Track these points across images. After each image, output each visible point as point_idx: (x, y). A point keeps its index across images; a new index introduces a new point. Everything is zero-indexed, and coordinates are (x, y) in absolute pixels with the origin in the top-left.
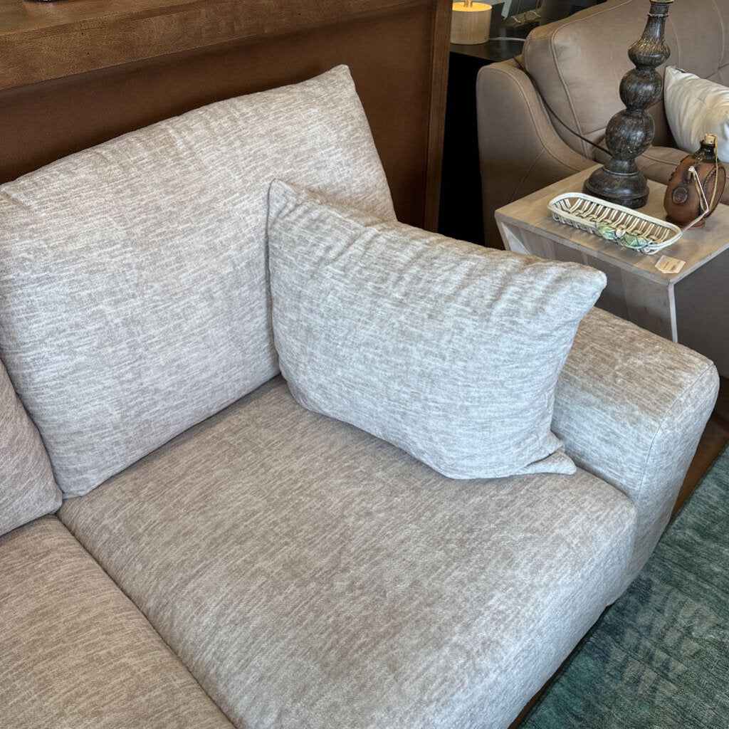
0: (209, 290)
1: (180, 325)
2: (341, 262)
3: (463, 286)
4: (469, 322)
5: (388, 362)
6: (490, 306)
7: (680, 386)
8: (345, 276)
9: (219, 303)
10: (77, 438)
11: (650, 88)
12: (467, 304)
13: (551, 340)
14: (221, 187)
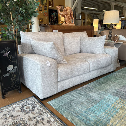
4: (97, 40)
9: (77, 43)
10: (67, 50)
11: (111, 32)
14: (77, 36)
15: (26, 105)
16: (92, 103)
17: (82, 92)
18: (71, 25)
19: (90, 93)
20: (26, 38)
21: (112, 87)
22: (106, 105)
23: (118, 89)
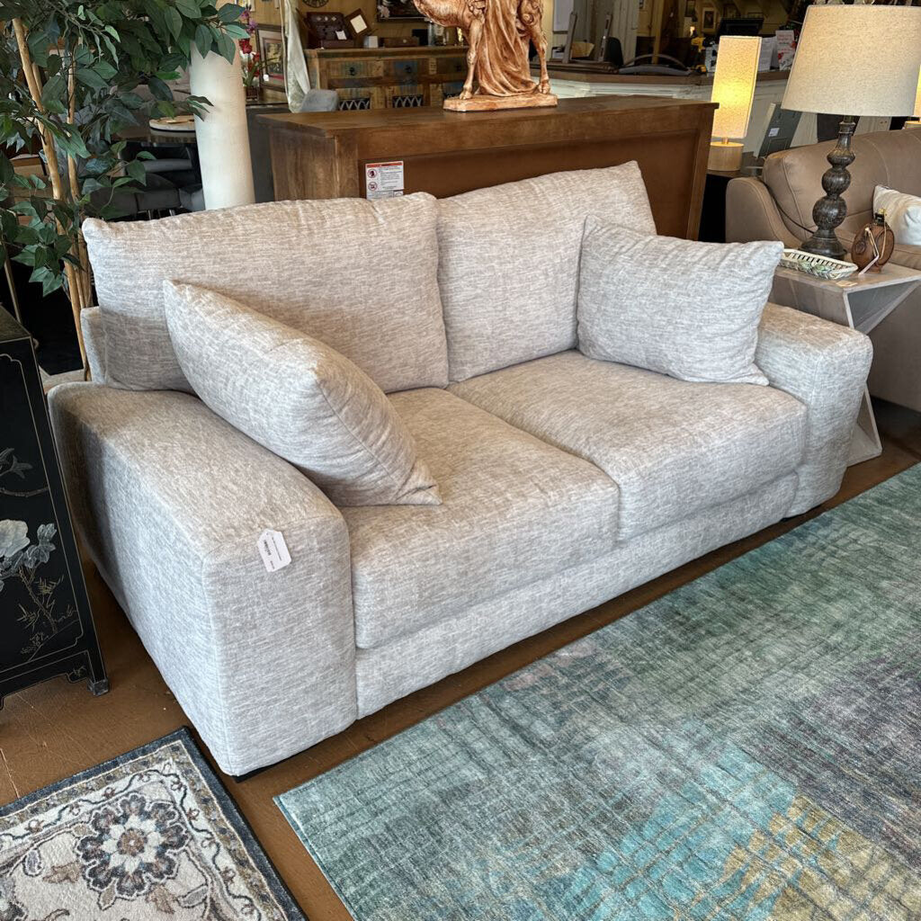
0: (546, 270)
1: (529, 286)
2: (630, 253)
3: (704, 256)
4: (706, 274)
5: (654, 303)
6: (719, 264)
7: (841, 339)
8: (632, 259)
9: (550, 279)
10: (467, 340)
11: (841, 179)
12: (705, 265)
13: (753, 282)
14: (559, 214)
15: (126, 817)
16: (592, 831)
17: (536, 714)
18: (522, 101)
19: (594, 730)
20: (130, 276)
21: (769, 673)
22: (690, 859)
23: (811, 702)
